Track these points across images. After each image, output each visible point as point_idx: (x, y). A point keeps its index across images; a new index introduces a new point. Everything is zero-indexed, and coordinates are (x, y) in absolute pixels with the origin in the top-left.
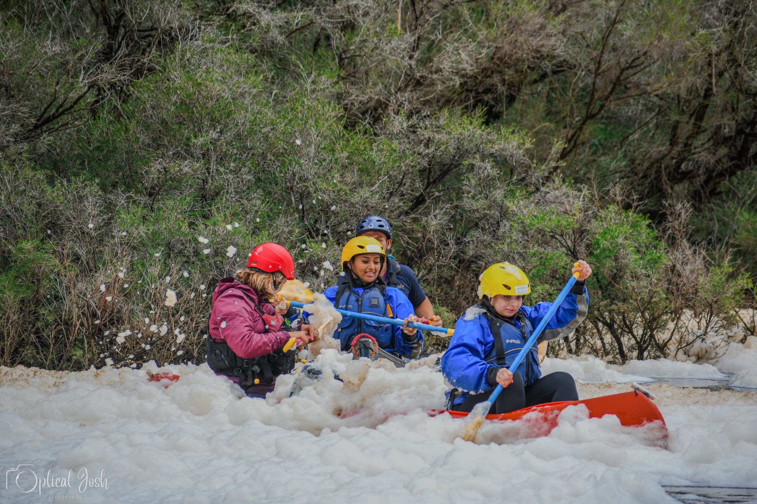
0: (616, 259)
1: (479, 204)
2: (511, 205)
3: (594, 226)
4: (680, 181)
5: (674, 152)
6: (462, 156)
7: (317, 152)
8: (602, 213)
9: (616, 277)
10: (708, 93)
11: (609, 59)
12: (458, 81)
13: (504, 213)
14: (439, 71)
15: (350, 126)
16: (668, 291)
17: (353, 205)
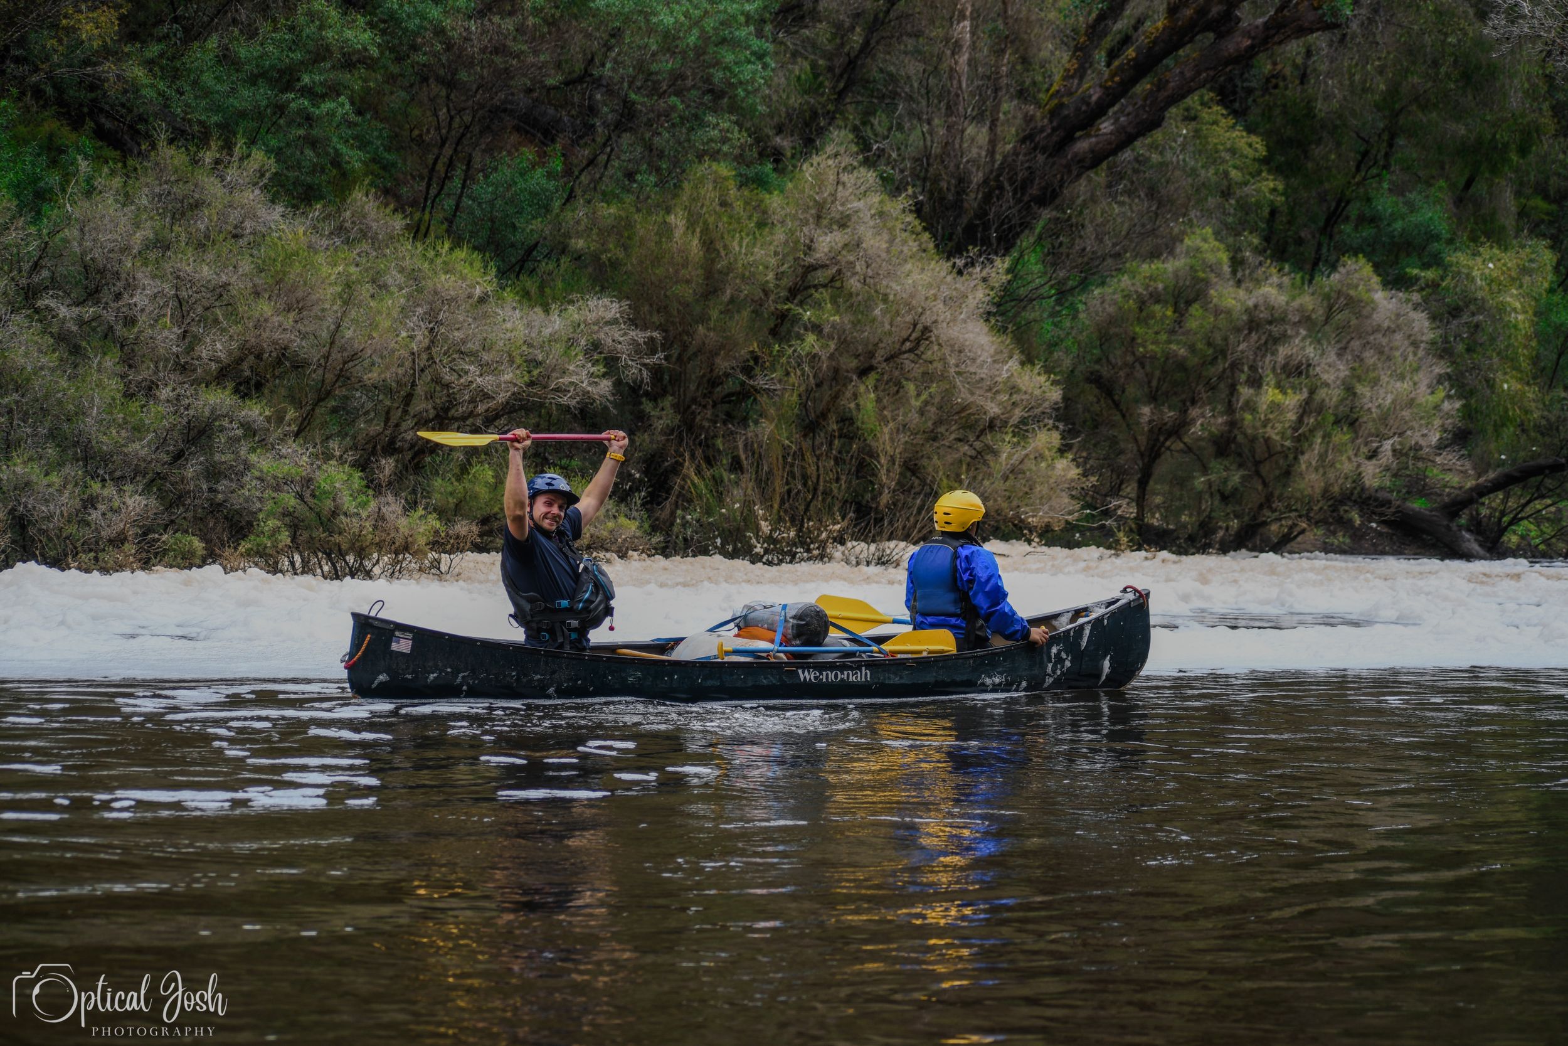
0: (334, 500)
1: (227, 457)
2: (253, 458)
3: (320, 476)
4: (391, 455)
5: (388, 432)
6: (215, 420)
7: (99, 413)
8: (325, 467)
9: (334, 514)
10: (414, 384)
11: (336, 356)
12: (214, 366)
13: (248, 466)
14: (200, 358)
15: (129, 395)
16: (375, 527)
17: (126, 455)
